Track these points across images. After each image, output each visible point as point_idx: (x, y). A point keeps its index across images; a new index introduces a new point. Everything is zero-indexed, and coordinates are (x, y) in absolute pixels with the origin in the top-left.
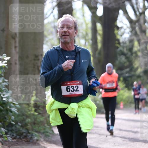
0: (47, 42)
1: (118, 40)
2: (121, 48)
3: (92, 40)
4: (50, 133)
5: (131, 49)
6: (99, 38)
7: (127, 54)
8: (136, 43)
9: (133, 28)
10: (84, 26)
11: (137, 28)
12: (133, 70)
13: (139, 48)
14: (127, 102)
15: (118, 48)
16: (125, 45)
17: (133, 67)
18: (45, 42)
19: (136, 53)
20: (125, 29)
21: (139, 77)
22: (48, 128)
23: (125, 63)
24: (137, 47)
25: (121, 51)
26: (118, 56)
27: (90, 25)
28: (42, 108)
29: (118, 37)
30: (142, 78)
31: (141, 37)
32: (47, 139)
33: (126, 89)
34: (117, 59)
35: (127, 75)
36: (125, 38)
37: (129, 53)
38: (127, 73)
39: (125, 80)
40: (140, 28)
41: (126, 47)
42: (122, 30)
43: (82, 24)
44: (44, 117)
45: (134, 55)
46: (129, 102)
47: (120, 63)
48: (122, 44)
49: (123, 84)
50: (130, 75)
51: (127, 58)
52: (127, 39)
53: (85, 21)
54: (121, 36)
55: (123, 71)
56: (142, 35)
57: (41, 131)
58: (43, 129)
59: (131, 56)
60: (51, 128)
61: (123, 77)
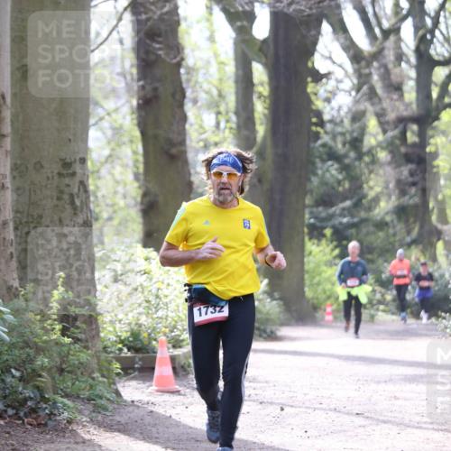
0: (101, 119)
1: (319, 114)
2: (325, 138)
3: (236, 113)
4: (108, 400)
5: (356, 143)
6: (260, 108)
7: (346, 156)
8: (372, 124)
9: (363, 79)
10: (213, 69)
11: (375, 77)
12: (365, 202)
13: (380, 137)
15: (317, 136)
16: (339, 129)
17: (364, 196)
18: (92, 121)
19: (370, 152)
20: (339, 81)
21: (381, 225)
22: (103, 383)
23: (339, 182)
25: (324, 145)
26: (319, 164)
27: (231, 69)
28: (84, 322)
29: (319, 104)
30: (391, 231)
31: (386, 104)
32: (100, 418)
35: (345, 220)
36: (340, 108)
37: (352, 154)
40: (386, 75)
41: (343, 134)
42: (331, 84)
43: (208, 63)
44: (90, 352)
45: (367, 159)
47: (324, 183)
48: (329, 127)
49: (333, 250)
50: (356, 220)
51: (345, 168)
52: (345, 109)
53: (216, 55)
54: (328, 100)
55: (333, 209)
56: (392, 100)
57: (82, 392)
58: (88, 388)
59: (357, 163)
60: (114, 384)
61: (333, 227)
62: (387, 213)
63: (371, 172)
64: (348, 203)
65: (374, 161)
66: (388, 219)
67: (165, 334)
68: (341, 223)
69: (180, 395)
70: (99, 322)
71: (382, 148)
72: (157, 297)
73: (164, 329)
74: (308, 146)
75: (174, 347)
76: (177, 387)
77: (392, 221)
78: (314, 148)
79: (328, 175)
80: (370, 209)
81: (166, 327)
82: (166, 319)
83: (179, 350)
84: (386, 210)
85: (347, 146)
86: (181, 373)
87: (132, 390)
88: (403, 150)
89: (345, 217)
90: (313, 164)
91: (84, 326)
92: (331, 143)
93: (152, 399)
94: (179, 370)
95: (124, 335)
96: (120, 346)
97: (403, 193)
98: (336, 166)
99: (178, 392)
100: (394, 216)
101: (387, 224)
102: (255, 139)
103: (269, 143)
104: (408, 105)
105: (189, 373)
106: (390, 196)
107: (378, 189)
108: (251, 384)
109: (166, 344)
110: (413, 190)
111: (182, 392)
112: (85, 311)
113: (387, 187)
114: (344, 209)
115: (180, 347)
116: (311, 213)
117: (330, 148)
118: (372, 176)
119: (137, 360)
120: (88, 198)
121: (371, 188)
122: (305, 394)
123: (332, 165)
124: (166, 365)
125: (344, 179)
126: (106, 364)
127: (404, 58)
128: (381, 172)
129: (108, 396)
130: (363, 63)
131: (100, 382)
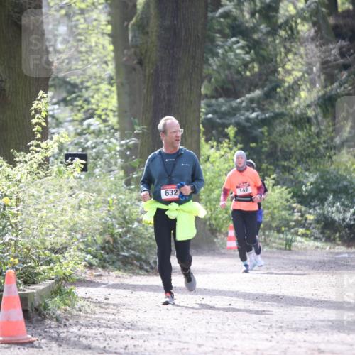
5: (268, 11)
55: (239, 100)
59: (270, 39)
61: (237, 124)
62: (309, 106)
63: (288, 51)
64: (258, 93)
65: (293, 36)
66: (310, 113)
67: (13, 266)
68: (248, 120)
69: (33, 347)
71: (304, 19)
73: (12, 259)
74: (206, 17)
75: (25, 283)
76: (30, 336)
77: (316, 117)
78: (213, 18)
79: (231, 55)
80: (286, 100)
81: (15, 257)
82: (16, 246)
83: (31, 287)
84: (308, 102)
85: (257, 15)
86: (35, 317)
88: (331, 21)
89: (254, 111)
90: (213, 40)
92: (235, 12)
94: (32, 314)
97: (330, 79)
98: (242, 43)
99: (30, 344)
100: (319, 110)
101: (309, 120)
102: (135, 6)
103: (153, 11)
105: (45, 318)
106: (313, 83)
107: (298, 74)
108: (128, 332)
109: (14, 279)
110: (345, 74)
111: (36, 343)
113: (309, 72)
114: (252, 101)
115: (34, 283)
116: (209, 105)
117: (235, 19)
118: (290, 56)
121: (289, 72)
122: (200, 346)
123: (238, 42)
124: (14, 307)
125: (253, 60)
128: (302, 50)
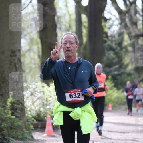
0: (26, 35)
1: (106, 33)
2: (109, 43)
3: (76, 33)
4: (29, 139)
5: (120, 44)
6: (85, 31)
7: (116, 49)
8: (126, 37)
9: (122, 20)
10: (67, 17)
11: (127, 20)
12: (123, 66)
13: (129, 42)
14: (117, 103)
15: (105, 42)
16: (114, 39)
17: (123, 64)
18: (22, 36)
19: (126, 47)
20: (114, 21)
21: (129, 74)
22: (27, 133)
23: (114, 59)
24: (127, 41)
25: (108, 45)
26: (106, 52)
27: (74, 17)
28: (20, 110)
29: (106, 30)
30: (133, 76)
31: (131, 30)
33: (115, 89)
34: (105, 55)
35: (116, 73)
36: (114, 31)
37: (119, 48)
38: (115, 70)
39: (114, 79)
40: (131, 19)
41: (115, 41)
42: (111, 22)
43: (65, 15)
44: (22, 121)
45: (124, 50)
46: (118, 103)
47: (108, 59)
48: (110, 38)
49: (112, 83)
50: (120, 72)
51: (116, 53)
52: (115, 33)
53: (68, 12)
54: (109, 28)
55: (111, 68)
56: (133, 28)
57: (19, 136)
58: (21, 135)
59: (120, 51)
60: (31, 133)
61: (112, 75)
62: (131, 70)
63: (125, 55)
64: (117, 67)
65: (127, 51)
66: (132, 72)
67: (49, 115)
68: (114, 74)
70: (25, 110)
71: (130, 46)
72: (47, 101)
74: (102, 45)
76: (54, 134)
79: (109, 56)
81: (50, 112)
86: (56, 129)
87: (37, 136)
90: (104, 52)
91: (20, 112)
93: (45, 139)
95: (35, 115)
96: (33, 119)
98: (113, 52)
99: (54, 136)
100: (134, 71)
102: (82, 42)
103: (88, 44)
104: (139, 30)
105: (58, 129)
106: (132, 64)
107: (128, 61)
109: (50, 118)
111: (56, 136)
112: (20, 106)
113: (131, 60)
117: (110, 46)
119: (39, 124)
120: (21, 64)
126: (28, 126)
127: (137, 12)
128: (129, 55)
129: (29, 137)
130: (123, 15)
131: (26, 132)
